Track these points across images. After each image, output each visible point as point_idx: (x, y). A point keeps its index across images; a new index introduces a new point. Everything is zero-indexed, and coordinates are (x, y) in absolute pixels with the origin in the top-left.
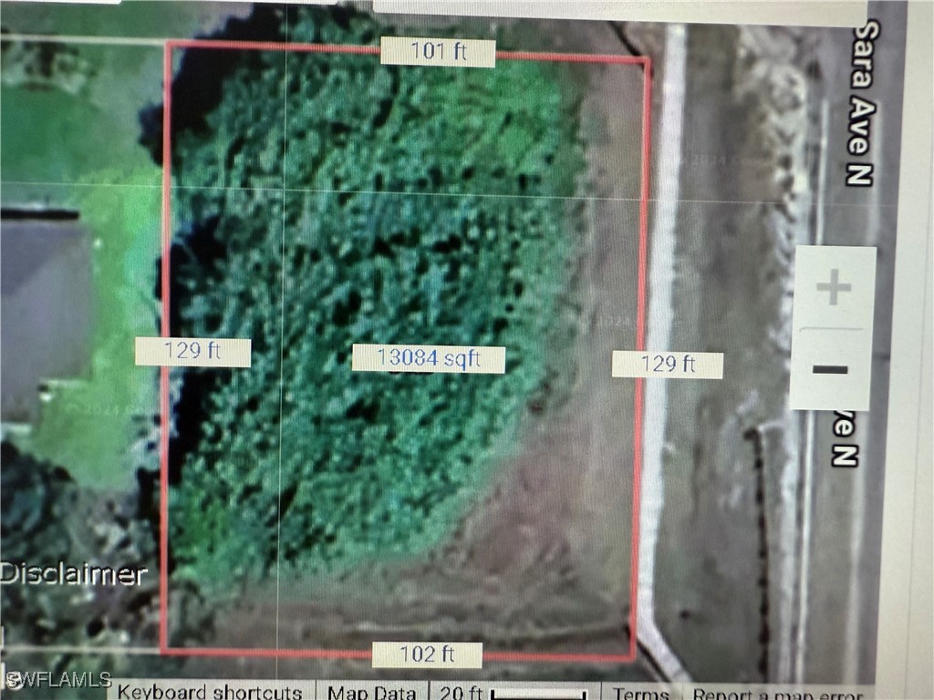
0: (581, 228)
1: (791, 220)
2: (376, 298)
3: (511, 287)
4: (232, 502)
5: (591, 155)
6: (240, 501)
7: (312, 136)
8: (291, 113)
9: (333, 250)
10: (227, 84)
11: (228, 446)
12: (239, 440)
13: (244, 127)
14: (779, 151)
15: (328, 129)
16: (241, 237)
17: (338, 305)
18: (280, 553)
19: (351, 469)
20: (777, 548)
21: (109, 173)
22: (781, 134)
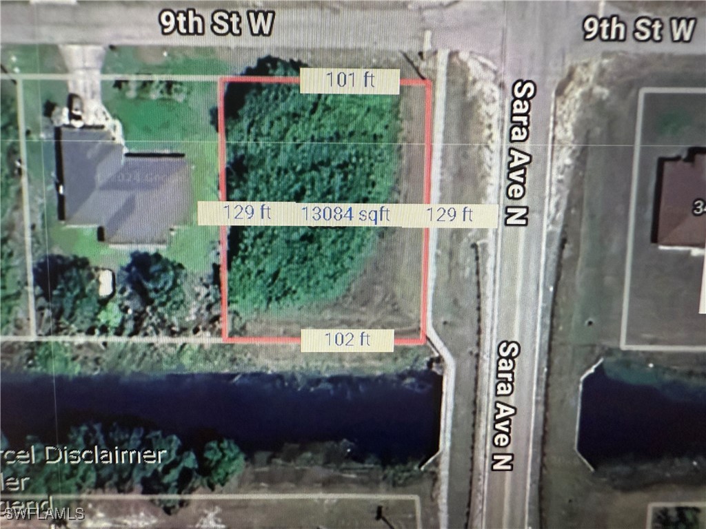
0: (400, 157)
1: (492, 152)
2: (312, 189)
3: (370, 183)
4: (253, 277)
5: (405, 125)
6: (256, 277)
7: (284, 119)
8: (275, 109)
9: (294, 169)
10: (247, 97)
11: (250, 253)
12: (255, 251)
13: (255, 115)
14: (486, 122)
15: (291, 116)
16: (254, 163)
17: (296, 193)
18: (274, 298)
19: (303, 263)
20: (484, 294)
21: (197, 136)
22: (487, 114)
